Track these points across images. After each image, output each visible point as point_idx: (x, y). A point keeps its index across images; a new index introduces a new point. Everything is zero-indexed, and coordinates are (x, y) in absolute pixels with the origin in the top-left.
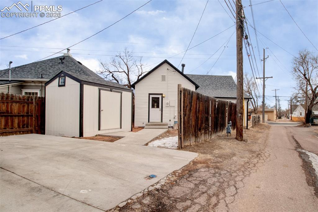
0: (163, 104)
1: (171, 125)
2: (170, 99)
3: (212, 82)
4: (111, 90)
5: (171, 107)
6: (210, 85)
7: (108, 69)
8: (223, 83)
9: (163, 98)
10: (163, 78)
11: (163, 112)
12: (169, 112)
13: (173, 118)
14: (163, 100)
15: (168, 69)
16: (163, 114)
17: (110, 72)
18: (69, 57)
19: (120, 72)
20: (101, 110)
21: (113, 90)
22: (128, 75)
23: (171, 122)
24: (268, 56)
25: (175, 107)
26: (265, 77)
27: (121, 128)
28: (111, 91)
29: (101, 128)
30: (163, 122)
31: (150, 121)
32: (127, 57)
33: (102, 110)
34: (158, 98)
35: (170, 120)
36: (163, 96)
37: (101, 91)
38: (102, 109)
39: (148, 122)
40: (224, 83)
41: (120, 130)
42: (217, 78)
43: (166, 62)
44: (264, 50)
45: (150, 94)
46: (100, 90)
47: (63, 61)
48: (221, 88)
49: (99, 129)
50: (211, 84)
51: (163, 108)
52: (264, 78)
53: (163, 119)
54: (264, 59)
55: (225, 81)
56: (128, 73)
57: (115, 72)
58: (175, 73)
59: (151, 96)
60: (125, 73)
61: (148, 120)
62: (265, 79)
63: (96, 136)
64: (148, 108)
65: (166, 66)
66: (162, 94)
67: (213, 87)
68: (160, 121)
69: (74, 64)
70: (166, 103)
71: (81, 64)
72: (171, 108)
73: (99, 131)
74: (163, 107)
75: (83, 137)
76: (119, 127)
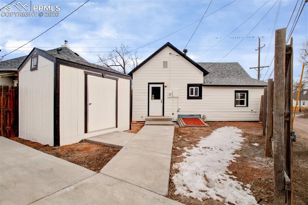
0: (165, 95)
1: (174, 119)
2: (173, 89)
3: (216, 70)
4: (103, 75)
5: (174, 98)
6: (214, 72)
7: (105, 63)
8: (229, 70)
9: (165, 88)
10: (165, 64)
11: (165, 104)
12: (172, 104)
13: (177, 111)
14: (165, 90)
15: (170, 53)
16: (165, 106)
17: (108, 66)
18: (66, 48)
19: (117, 66)
20: (88, 104)
21: (106, 75)
22: (124, 68)
23: (173, 115)
24: (264, 45)
25: (179, 98)
26: (260, 66)
27: (117, 127)
28: (103, 77)
29: (89, 129)
30: (164, 116)
31: (150, 115)
32: (123, 51)
33: (90, 104)
34: (160, 88)
35: (173, 114)
36: (165, 85)
37: (88, 76)
38: (89, 101)
39: (147, 116)
40: (231, 70)
41: (116, 129)
42: (221, 66)
43: (168, 45)
44: (259, 39)
45: (149, 83)
46: (86, 75)
47: (59, 52)
48: (228, 75)
49: (86, 131)
50: (216, 72)
51: (165, 100)
52: (259, 68)
53: (165, 112)
54: (259, 48)
55: (231, 68)
56: (124, 67)
57: (112, 65)
58: (179, 58)
59: (151, 86)
60: (122, 66)
61: (147, 114)
62: (261, 69)
63: (82, 141)
64: (147, 100)
65: (168, 50)
66: (163, 83)
67: (218, 75)
68: (161, 114)
69: (69, 54)
70: (168, 93)
71: (78, 56)
72: (174, 100)
73: (86, 134)
74: (165, 98)
75: (59, 145)
76: (115, 126)
